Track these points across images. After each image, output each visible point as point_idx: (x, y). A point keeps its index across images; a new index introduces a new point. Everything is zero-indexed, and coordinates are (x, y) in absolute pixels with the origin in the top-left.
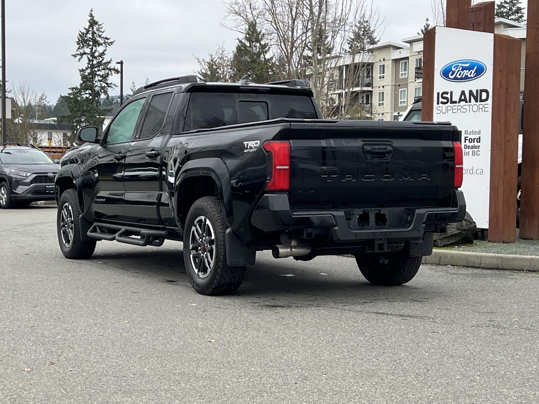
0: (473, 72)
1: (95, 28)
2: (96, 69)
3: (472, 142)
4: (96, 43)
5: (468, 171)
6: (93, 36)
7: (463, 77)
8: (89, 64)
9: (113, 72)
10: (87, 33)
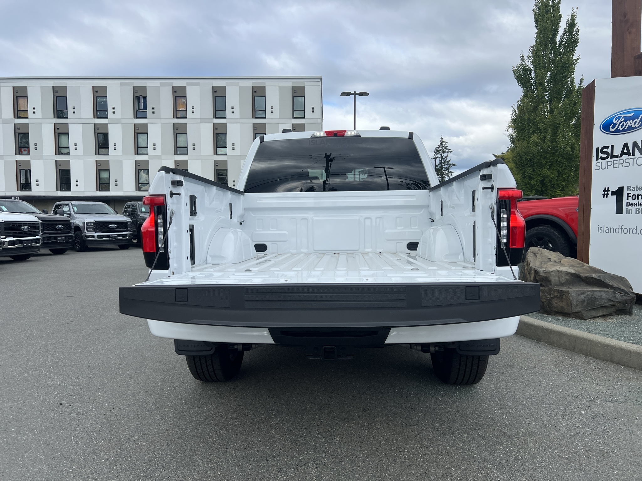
0: (638, 121)
1: (443, 144)
2: (443, 165)
3: (635, 199)
4: (444, 152)
5: (631, 230)
6: (442, 148)
7: (626, 128)
8: (439, 162)
9: (452, 166)
10: (439, 147)
